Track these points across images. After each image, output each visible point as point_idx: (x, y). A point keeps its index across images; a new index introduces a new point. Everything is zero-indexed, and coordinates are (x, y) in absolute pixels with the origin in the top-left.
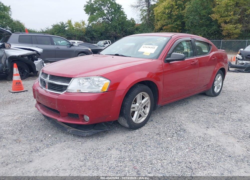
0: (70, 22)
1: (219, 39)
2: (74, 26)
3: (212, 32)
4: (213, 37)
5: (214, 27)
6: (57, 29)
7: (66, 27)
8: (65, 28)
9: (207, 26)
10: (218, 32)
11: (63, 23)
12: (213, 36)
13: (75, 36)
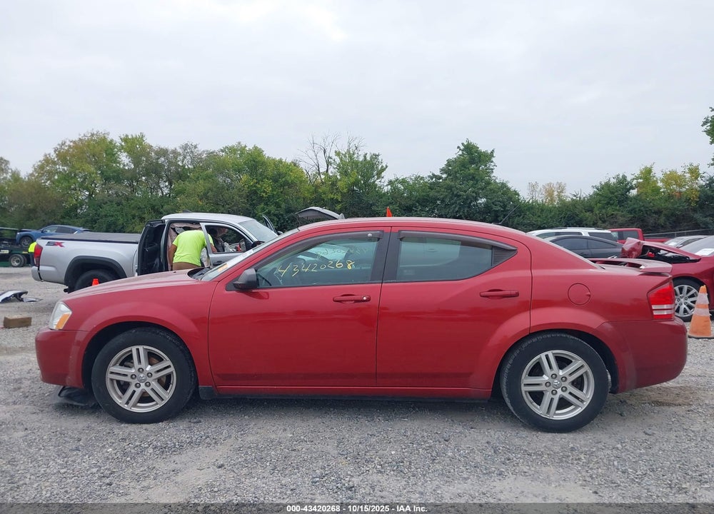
0: (647, 173)
2: (660, 184)
6: (603, 196)
7: (632, 188)
8: (628, 190)
11: (624, 177)
13: (655, 213)
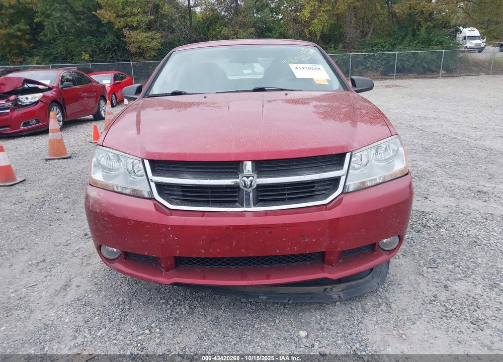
1: (123, 61)
3: (107, 46)
4: (112, 57)
5: (110, 37)
9: (91, 33)
10: (118, 45)
12: (111, 55)
